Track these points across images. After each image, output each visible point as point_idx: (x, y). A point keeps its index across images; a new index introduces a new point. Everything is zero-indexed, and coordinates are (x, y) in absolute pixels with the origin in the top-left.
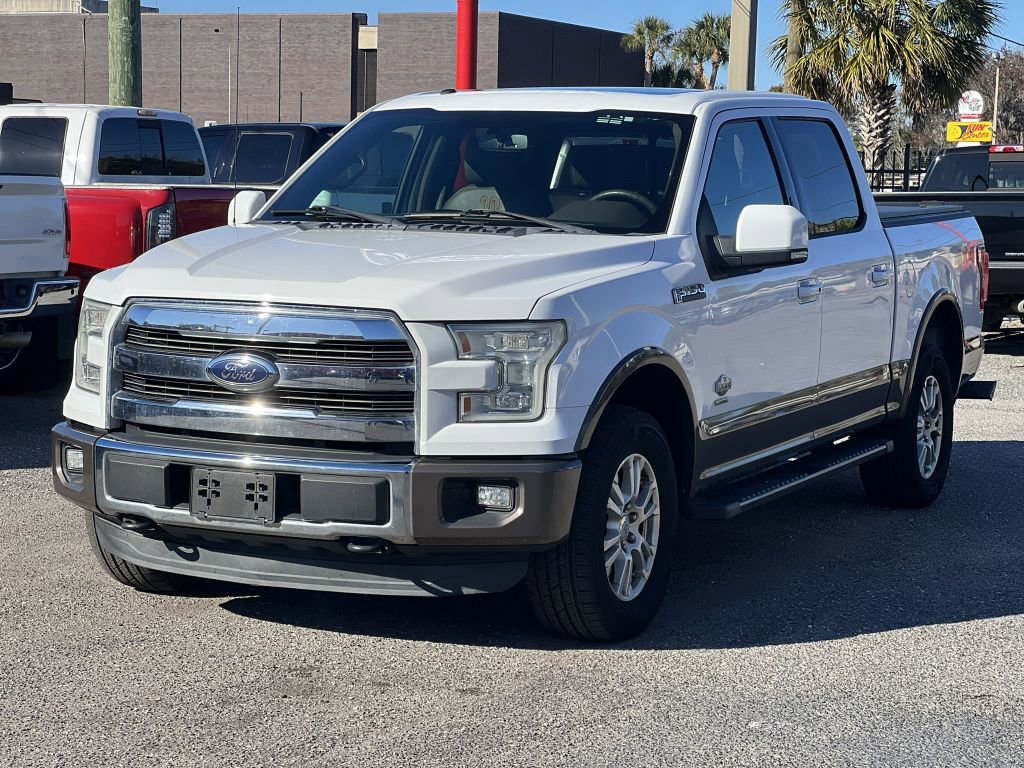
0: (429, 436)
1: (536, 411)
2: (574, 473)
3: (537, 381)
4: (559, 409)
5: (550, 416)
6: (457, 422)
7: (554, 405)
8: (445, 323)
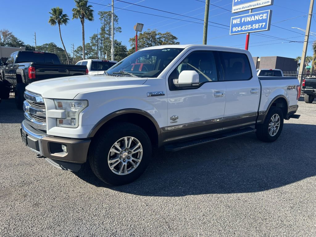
0: (48, 130)
1: (76, 126)
2: (88, 144)
3: (76, 117)
4: (82, 125)
5: (80, 127)
6: (57, 126)
7: (81, 124)
8: (54, 99)
